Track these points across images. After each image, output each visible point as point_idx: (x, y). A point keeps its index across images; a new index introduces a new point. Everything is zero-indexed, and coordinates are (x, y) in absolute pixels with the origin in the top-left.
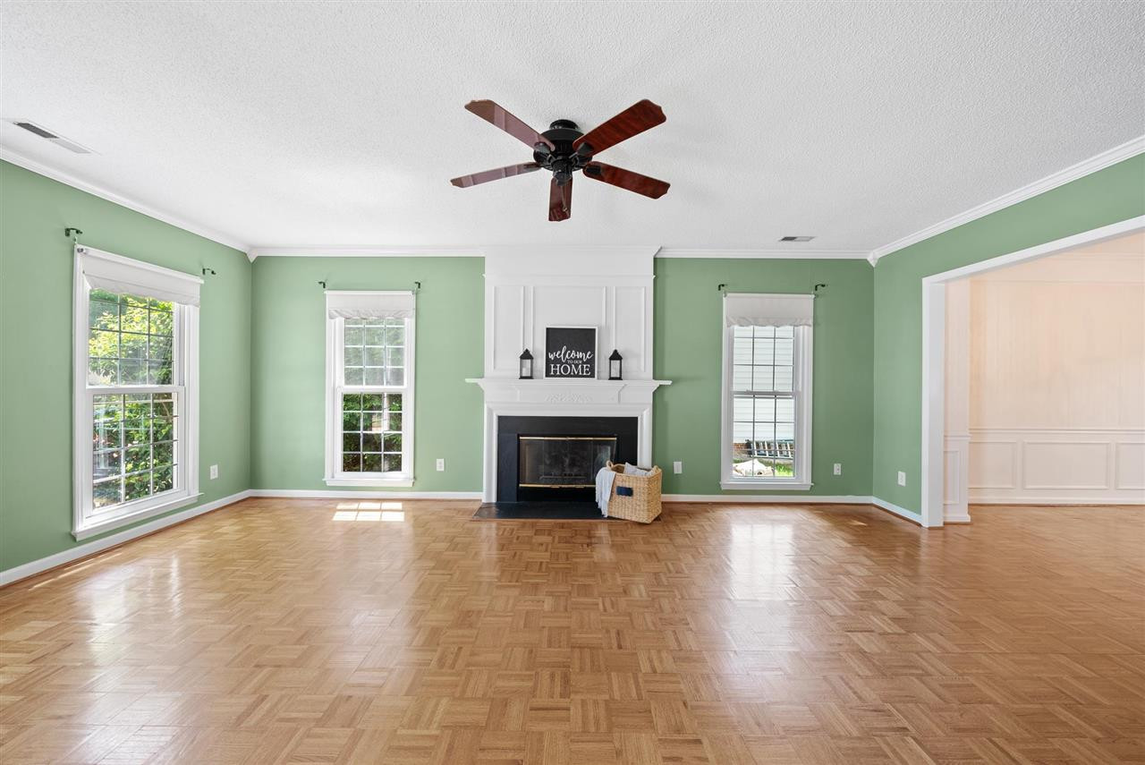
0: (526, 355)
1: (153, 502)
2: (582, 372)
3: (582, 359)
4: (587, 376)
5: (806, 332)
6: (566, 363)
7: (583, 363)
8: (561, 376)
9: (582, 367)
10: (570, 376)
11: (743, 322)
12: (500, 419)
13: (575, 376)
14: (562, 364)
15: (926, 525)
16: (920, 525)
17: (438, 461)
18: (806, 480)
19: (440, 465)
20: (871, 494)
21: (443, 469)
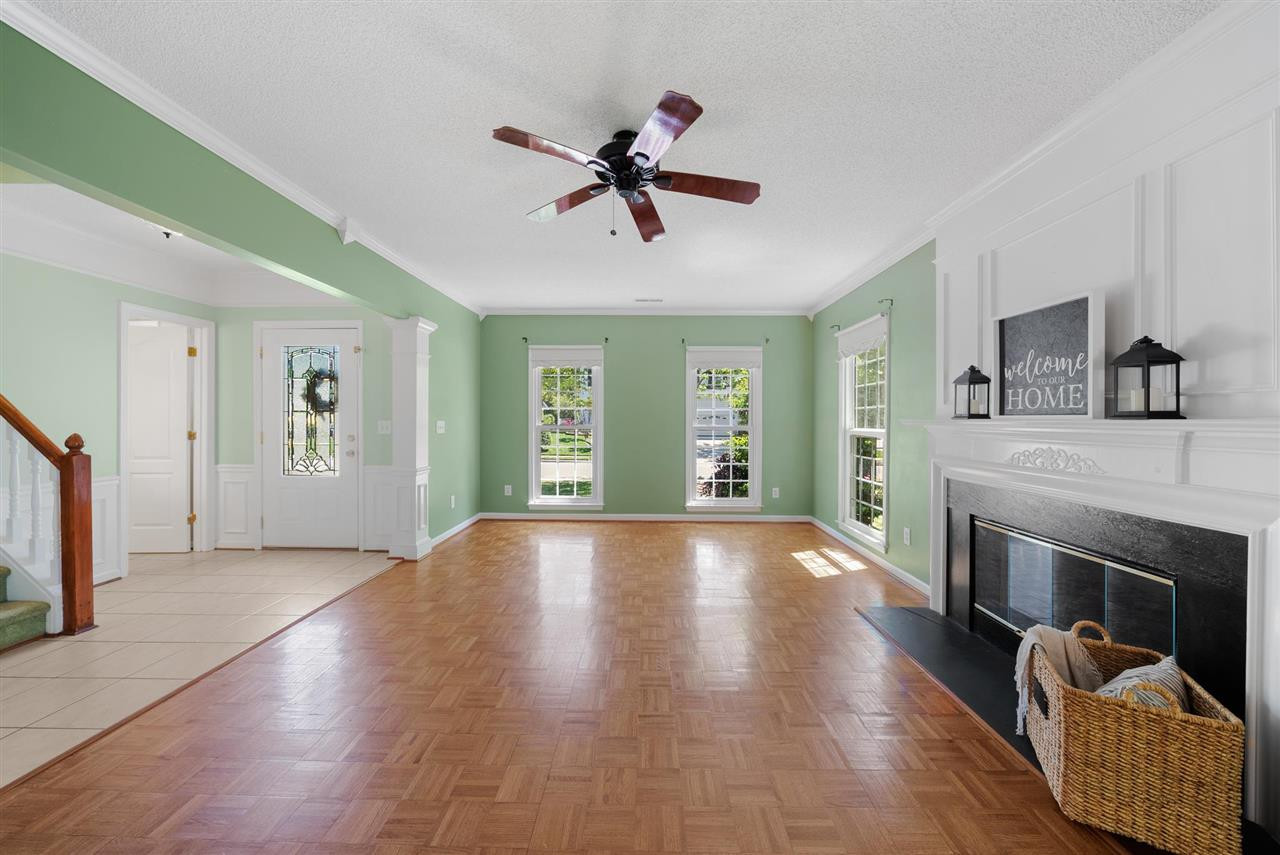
0: (975, 377)
1: (732, 502)
2: (1067, 402)
3: (1064, 374)
4: (1075, 412)
6: (1035, 383)
7: (1068, 380)
9: (1066, 391)
13: (1052, 411)
14: (1026, 386)
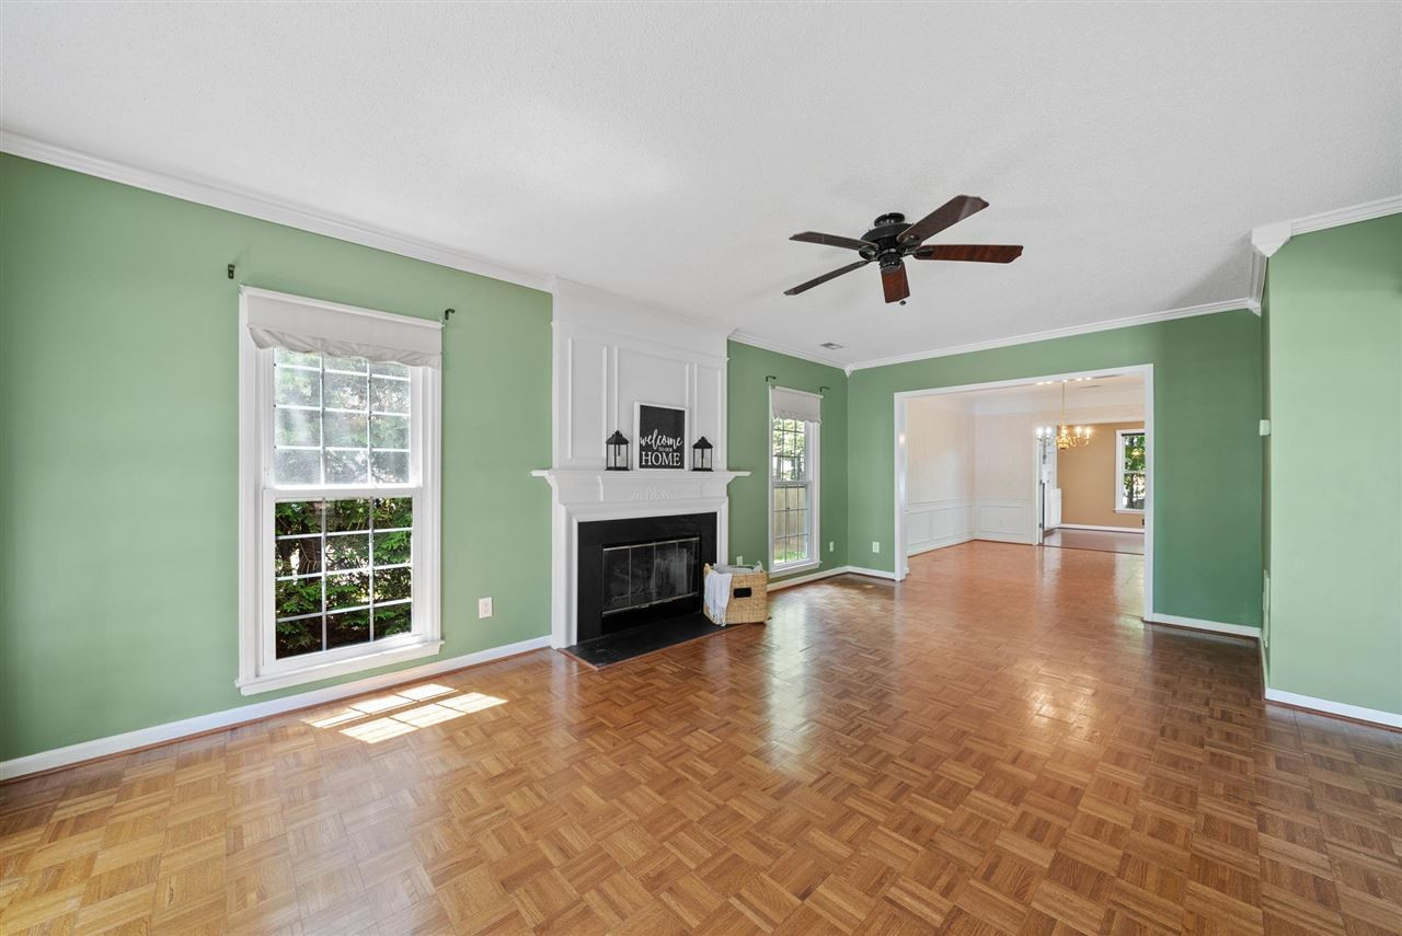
0: (618, 439)
2: (673, 462)
3: (672, 446)
4: (676, 467)
5: (815, 427)
6: (657, 450)
7: (674, 451)
8: (653, 466)
9: (673, 456)
10: (661, 466)
11: (784, 414)
12: (581, 525)
13: (666, 467)
14: (654, 451)
15: (898, 579)
16: (894, 580)
17: (481, 602)
18: (817, 560)
19: (485, 608)
20: (845, 564)
21: (490, 614)
